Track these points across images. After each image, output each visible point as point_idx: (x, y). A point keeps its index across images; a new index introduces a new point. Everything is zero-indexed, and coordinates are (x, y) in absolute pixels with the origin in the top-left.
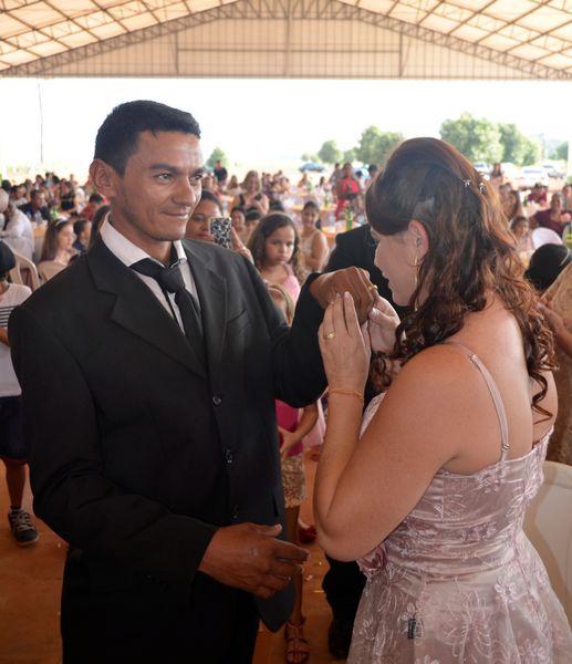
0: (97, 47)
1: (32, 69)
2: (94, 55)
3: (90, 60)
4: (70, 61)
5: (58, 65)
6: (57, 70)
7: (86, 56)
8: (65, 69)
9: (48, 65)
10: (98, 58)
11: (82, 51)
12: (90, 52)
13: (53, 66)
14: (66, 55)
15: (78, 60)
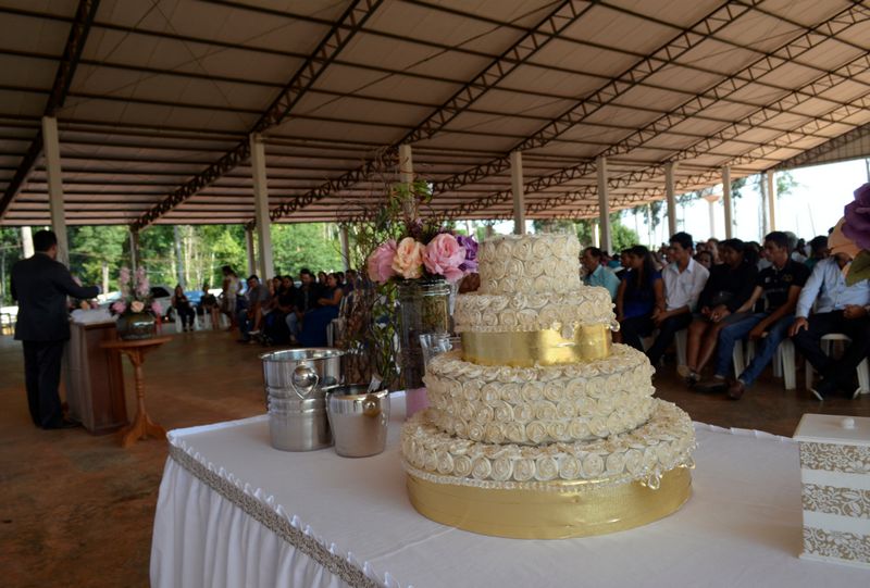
0: (856, 133)
1: (799, 161)
2: (853, 140)
3: (850, 145)
4: (832, 149)
5: (821, 153)
6: (820, 158)
7: (846, 142)
8: (828, 156)
9: (812, 156)
10: (858, 142)
11: (842, 139)
12: (849, 138)
13: (817, 155)
14: (828, 145)
15: (839, 147)
